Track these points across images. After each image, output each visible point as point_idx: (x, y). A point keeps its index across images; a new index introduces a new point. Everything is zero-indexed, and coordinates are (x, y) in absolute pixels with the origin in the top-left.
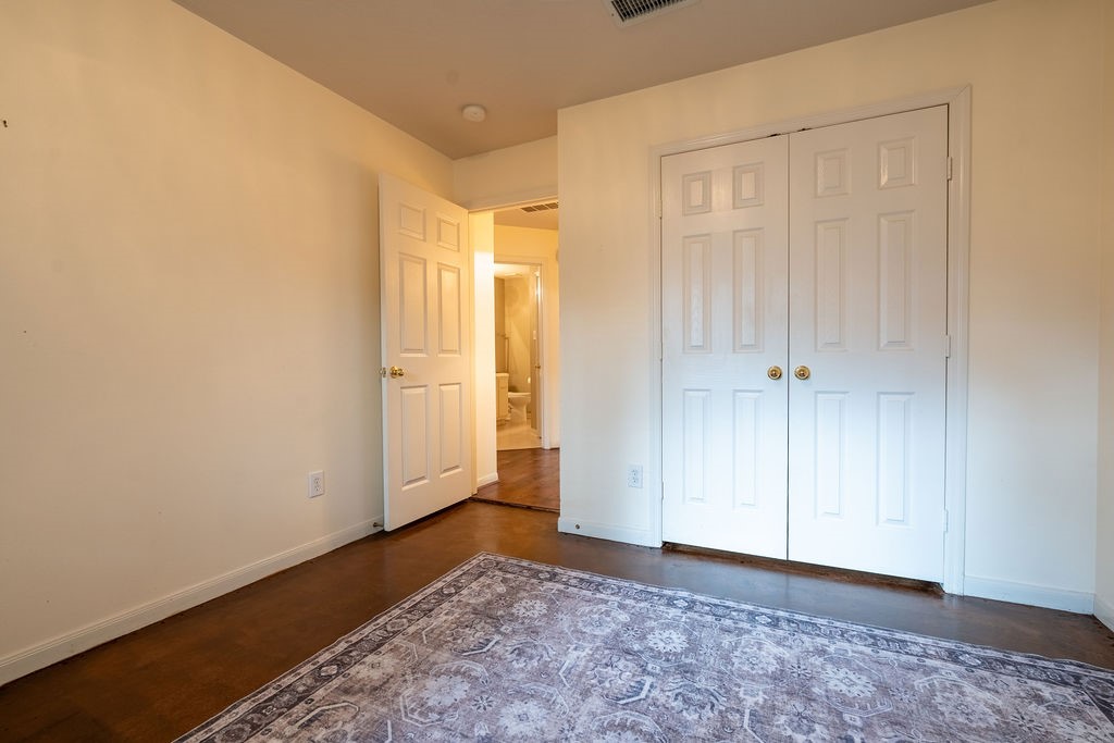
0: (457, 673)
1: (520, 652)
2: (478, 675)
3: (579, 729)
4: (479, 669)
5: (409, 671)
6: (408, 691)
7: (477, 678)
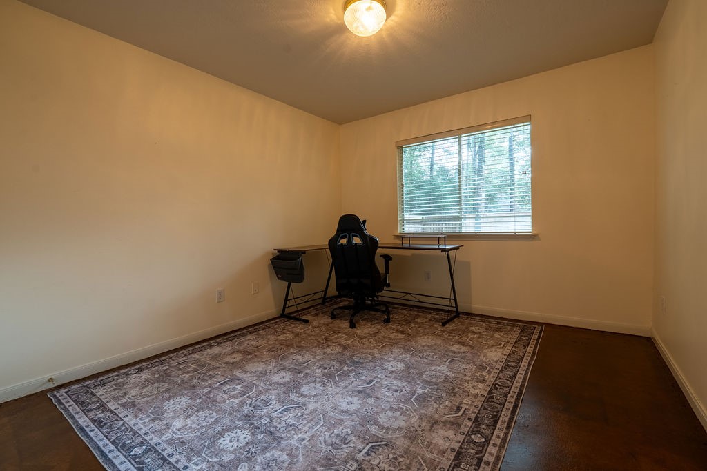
0: (388, 429)
1: (344, 440)
2: (374, 426)
3: (325, 397)
4: (374, 430)
5: (421, 433)
6: (413, 420)
7: (374, 424)
